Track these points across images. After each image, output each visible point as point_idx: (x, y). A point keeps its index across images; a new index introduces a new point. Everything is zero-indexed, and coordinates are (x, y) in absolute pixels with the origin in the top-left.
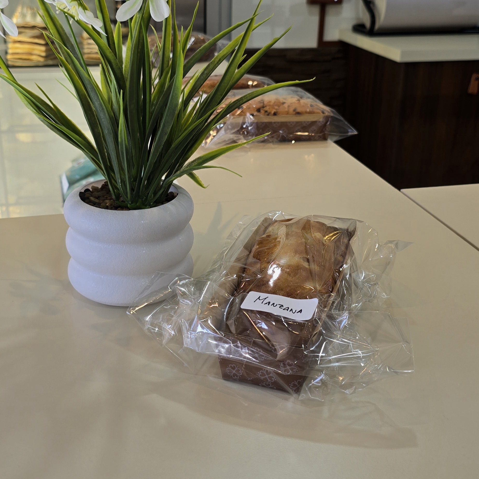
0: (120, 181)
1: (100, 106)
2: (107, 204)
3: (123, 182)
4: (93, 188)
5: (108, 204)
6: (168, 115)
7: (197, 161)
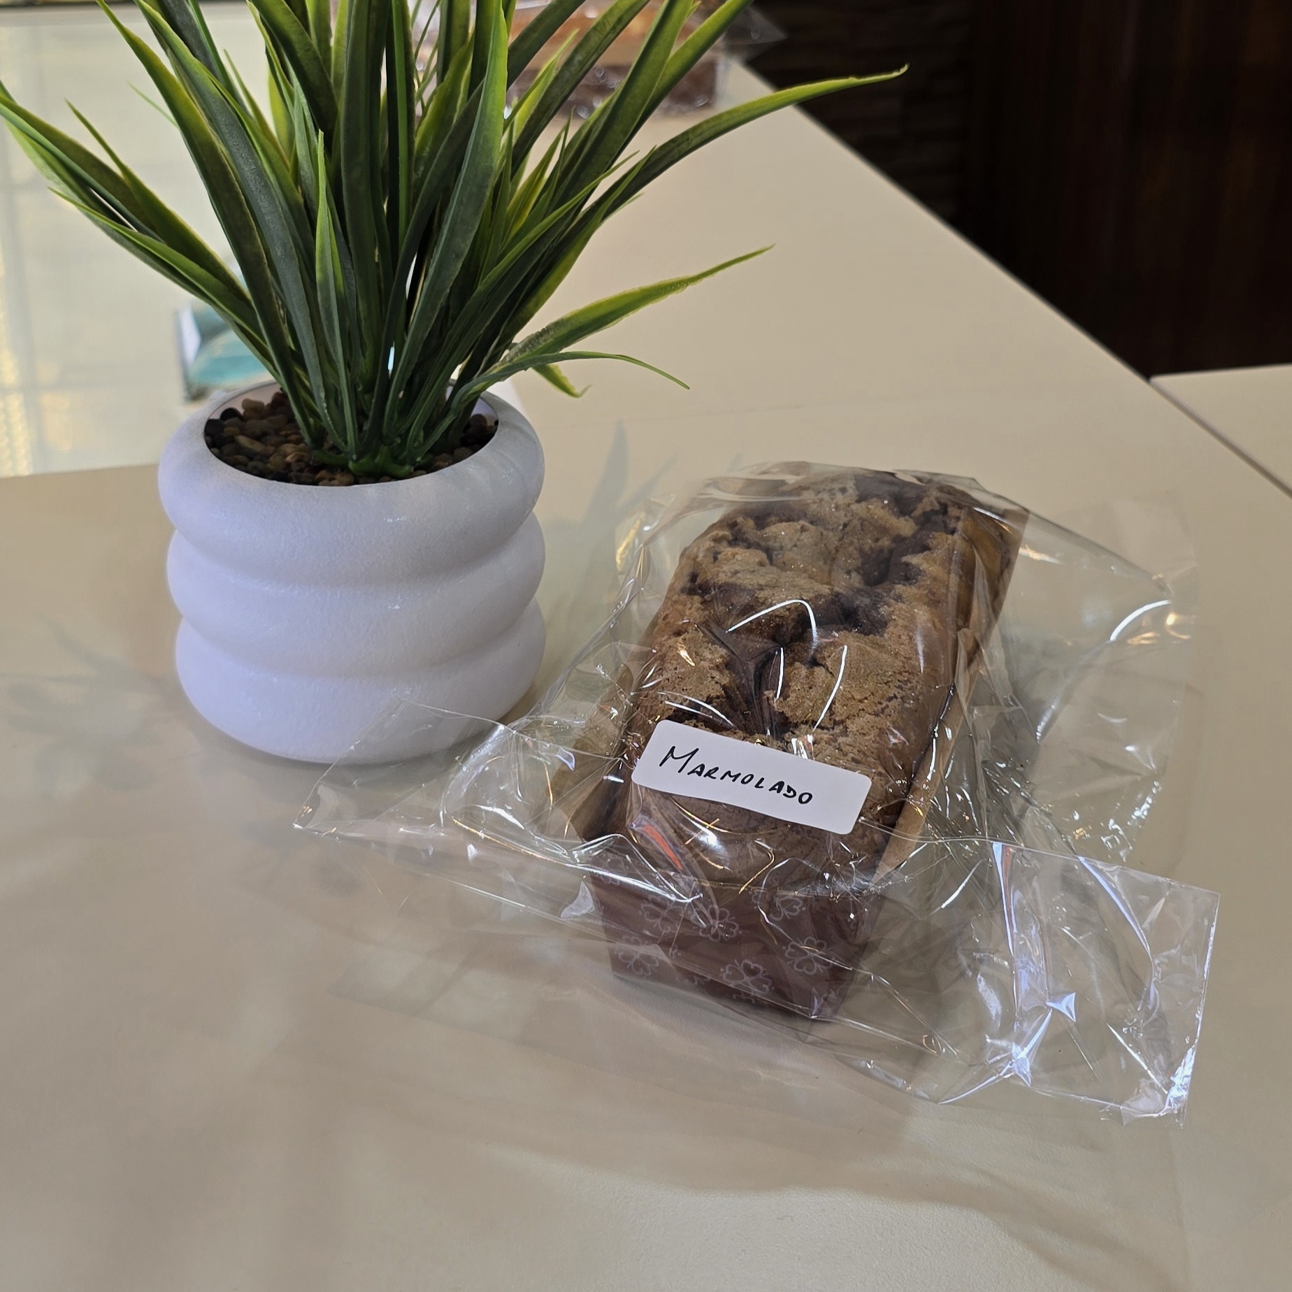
0: (323, 395)
1: (257, 177)
2: (289, 459)
3: (332, 394)
4: (249, 405)
5: (292, 459)
6: (465, 201)
7: (552, 333)
